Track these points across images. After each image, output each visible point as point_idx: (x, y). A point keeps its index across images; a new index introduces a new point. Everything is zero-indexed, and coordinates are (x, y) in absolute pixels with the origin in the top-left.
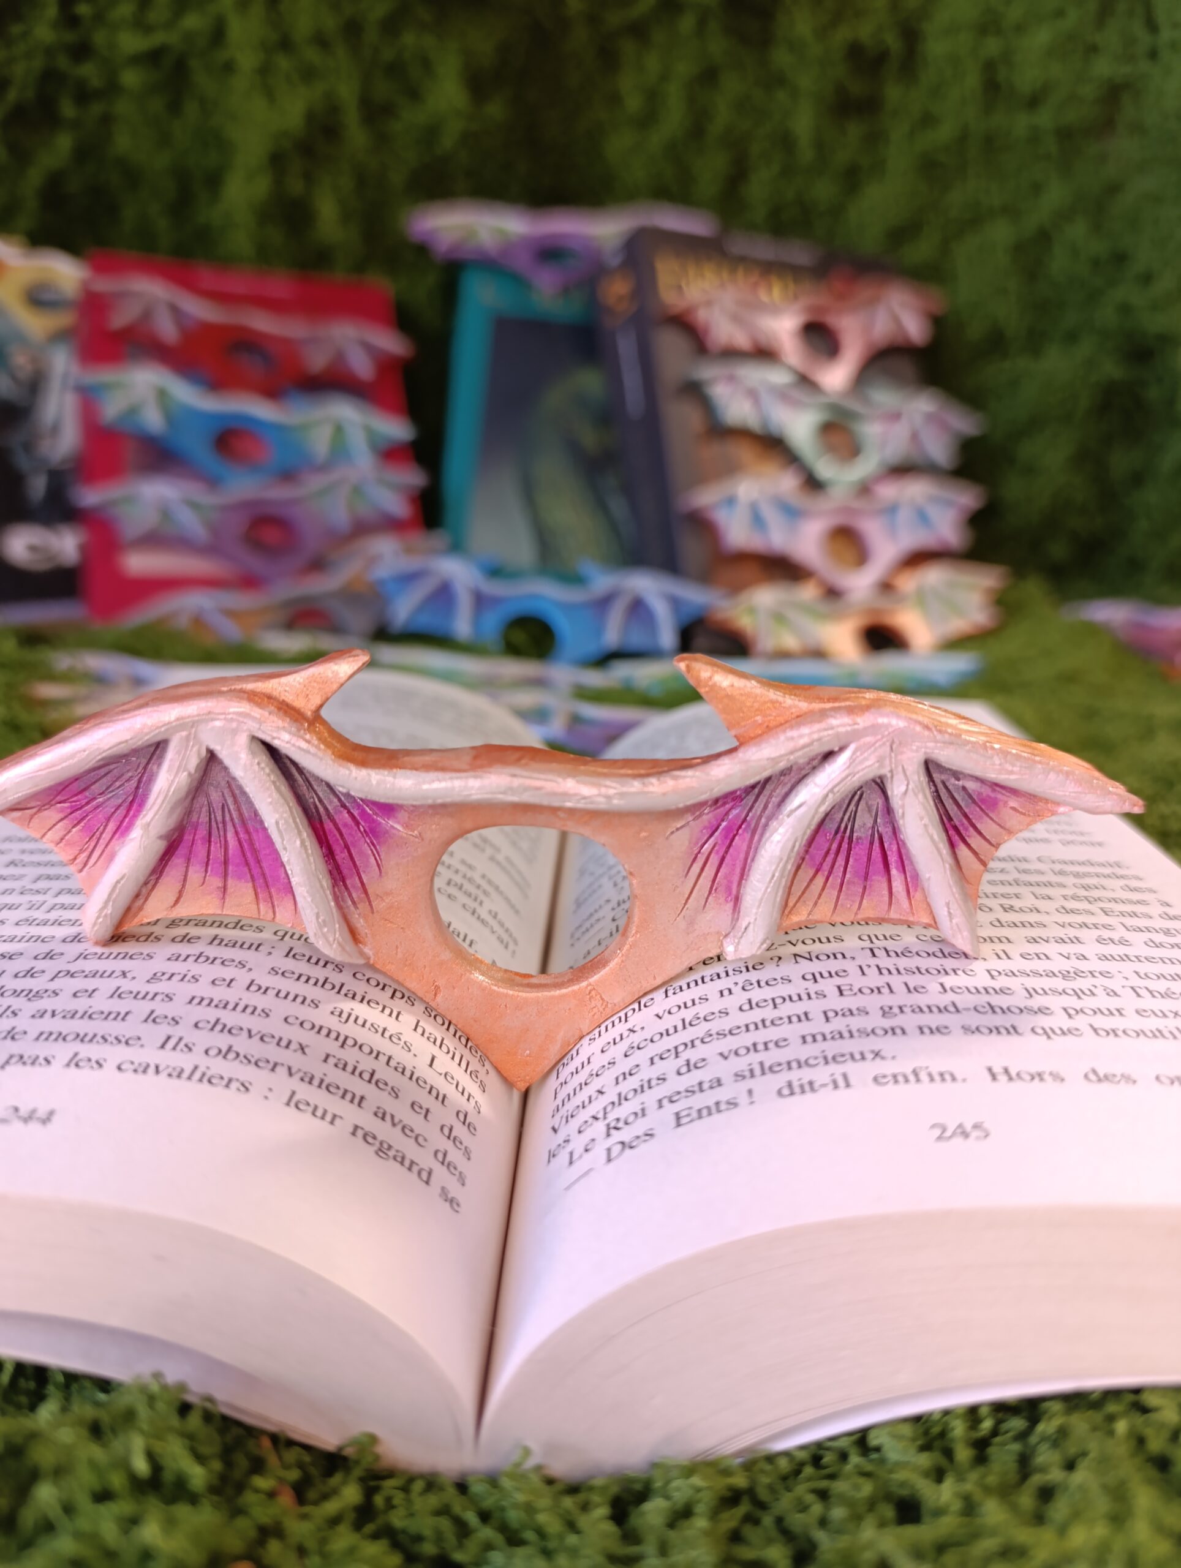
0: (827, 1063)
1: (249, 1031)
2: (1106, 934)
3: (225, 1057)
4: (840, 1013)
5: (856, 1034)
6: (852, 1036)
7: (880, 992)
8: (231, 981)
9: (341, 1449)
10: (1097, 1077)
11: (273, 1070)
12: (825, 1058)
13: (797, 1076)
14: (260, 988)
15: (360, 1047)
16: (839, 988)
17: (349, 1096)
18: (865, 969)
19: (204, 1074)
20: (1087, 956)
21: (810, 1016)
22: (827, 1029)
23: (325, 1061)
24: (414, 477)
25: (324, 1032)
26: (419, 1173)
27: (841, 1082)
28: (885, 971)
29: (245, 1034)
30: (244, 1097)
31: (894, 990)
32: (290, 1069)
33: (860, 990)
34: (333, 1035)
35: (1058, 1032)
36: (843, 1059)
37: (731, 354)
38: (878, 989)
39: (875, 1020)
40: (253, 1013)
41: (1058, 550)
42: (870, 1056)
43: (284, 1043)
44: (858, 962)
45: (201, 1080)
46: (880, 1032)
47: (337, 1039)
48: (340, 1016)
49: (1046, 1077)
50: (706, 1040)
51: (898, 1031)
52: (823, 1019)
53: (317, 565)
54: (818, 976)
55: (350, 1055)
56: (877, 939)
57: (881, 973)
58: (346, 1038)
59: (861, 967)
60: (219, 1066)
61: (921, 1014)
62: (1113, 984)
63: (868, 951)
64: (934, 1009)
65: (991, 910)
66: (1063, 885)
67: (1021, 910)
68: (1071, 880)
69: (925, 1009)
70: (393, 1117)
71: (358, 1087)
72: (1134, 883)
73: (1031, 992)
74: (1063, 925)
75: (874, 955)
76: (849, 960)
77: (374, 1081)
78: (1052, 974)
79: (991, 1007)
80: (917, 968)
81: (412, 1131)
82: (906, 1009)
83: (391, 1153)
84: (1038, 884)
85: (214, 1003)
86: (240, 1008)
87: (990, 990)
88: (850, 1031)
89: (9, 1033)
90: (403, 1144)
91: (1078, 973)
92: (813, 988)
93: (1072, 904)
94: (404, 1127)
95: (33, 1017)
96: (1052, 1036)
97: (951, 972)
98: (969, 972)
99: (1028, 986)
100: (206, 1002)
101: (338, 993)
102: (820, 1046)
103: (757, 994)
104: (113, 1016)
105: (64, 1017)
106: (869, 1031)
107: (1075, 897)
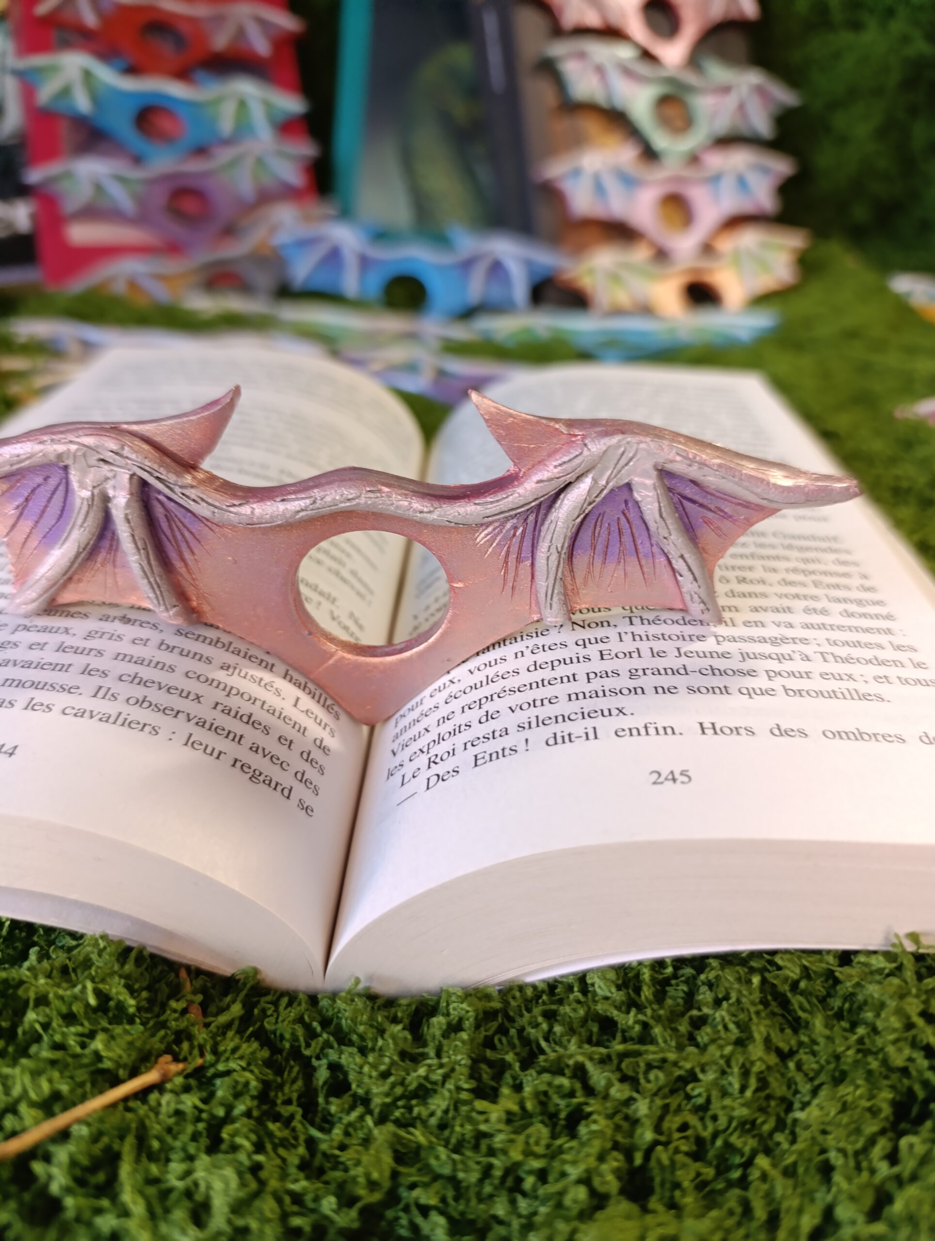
0: (584, 718)
1: (160, 684)
2: (812, 604)
3: (141, 706)
4: (599, 674)
5: (607, 693)
6: (604, 695)
7: (631, 657)
8: (147, 640)
9: (233, 975)
10: (780, 732)
11: (176, 716)
12: (583, 713)
13: (559, 728)
14: (168, 647)
15: (242, 695)
16: (601, 652)
17: (231, 736)
18: (623, 635)
19: (125, 721)
20: (794, 625)
21: (577, 677)
22: (587, 688)
23: (215, 708)
24: (307, 149)
25: (215, 684)
26: (283, 790)
27: (591, 735)
28: (637, 638)
29: (156, 686)
30: (154, 739)
31: (642, 654)
32: (188, 715)
33: (616, 655)
34: (222, 686)
35: (759, 692)
36: (595, 715)
37: (582, 31)
38: (630, 653)
39: (624, 681)
40: (162, 669)
41: (861, 213)
42: (615, 712)
43: (184, 694)
44: (618, 630)
45: (123, 725)
46: (625, 691)
47: (224, 689)
48: (225, 671)
49: (742, 731)
50: (501, 695)
51: (639, 691)
52: (586, 680)
53: (230, 231)
54: (587, 642)
55: (234, 702)
56: (636, 608)
57: (634, 640)
58: (232, 688)
59: (620, 634)
60: (136, 713)
61: (658, 676)
62: (808, 650)
63: (627, 620)
64: (669, 672)
65: (728, 581)
66: (787, 559)
67: (751, 582)
68: (795, 554)
69: (662, 672)
70: (264, 749)
71: (238, 728)
72: (844, 557)
73: (745, 656)
74: (780, 596)
75: (631, 624)
76: (612, 628)
77: (251, 722)
78: (764, 640)
79: (712, 670)
80: (663, 635)
81: (278, 759)
82: (648, 672)
83: (261, 778)
84: (769, 557)
85: (134, 659)
86: (153, 664)
87: (714, 655)
88: (604, 691)
90: (271, 770)
91: (783, 640)
92: (582, 653)
93: (792, 577)
94: (272, 757)
96: (753, 695)
97: (688, 638)
98: (701, 638)
99: (743, 651)
100: (128, 658)
101: (227, 650)
102: (581, 703)
103: (541, 657)
104: (59, 667)
105: (23, 667)
106: (618, 692)
107: (795, 570)
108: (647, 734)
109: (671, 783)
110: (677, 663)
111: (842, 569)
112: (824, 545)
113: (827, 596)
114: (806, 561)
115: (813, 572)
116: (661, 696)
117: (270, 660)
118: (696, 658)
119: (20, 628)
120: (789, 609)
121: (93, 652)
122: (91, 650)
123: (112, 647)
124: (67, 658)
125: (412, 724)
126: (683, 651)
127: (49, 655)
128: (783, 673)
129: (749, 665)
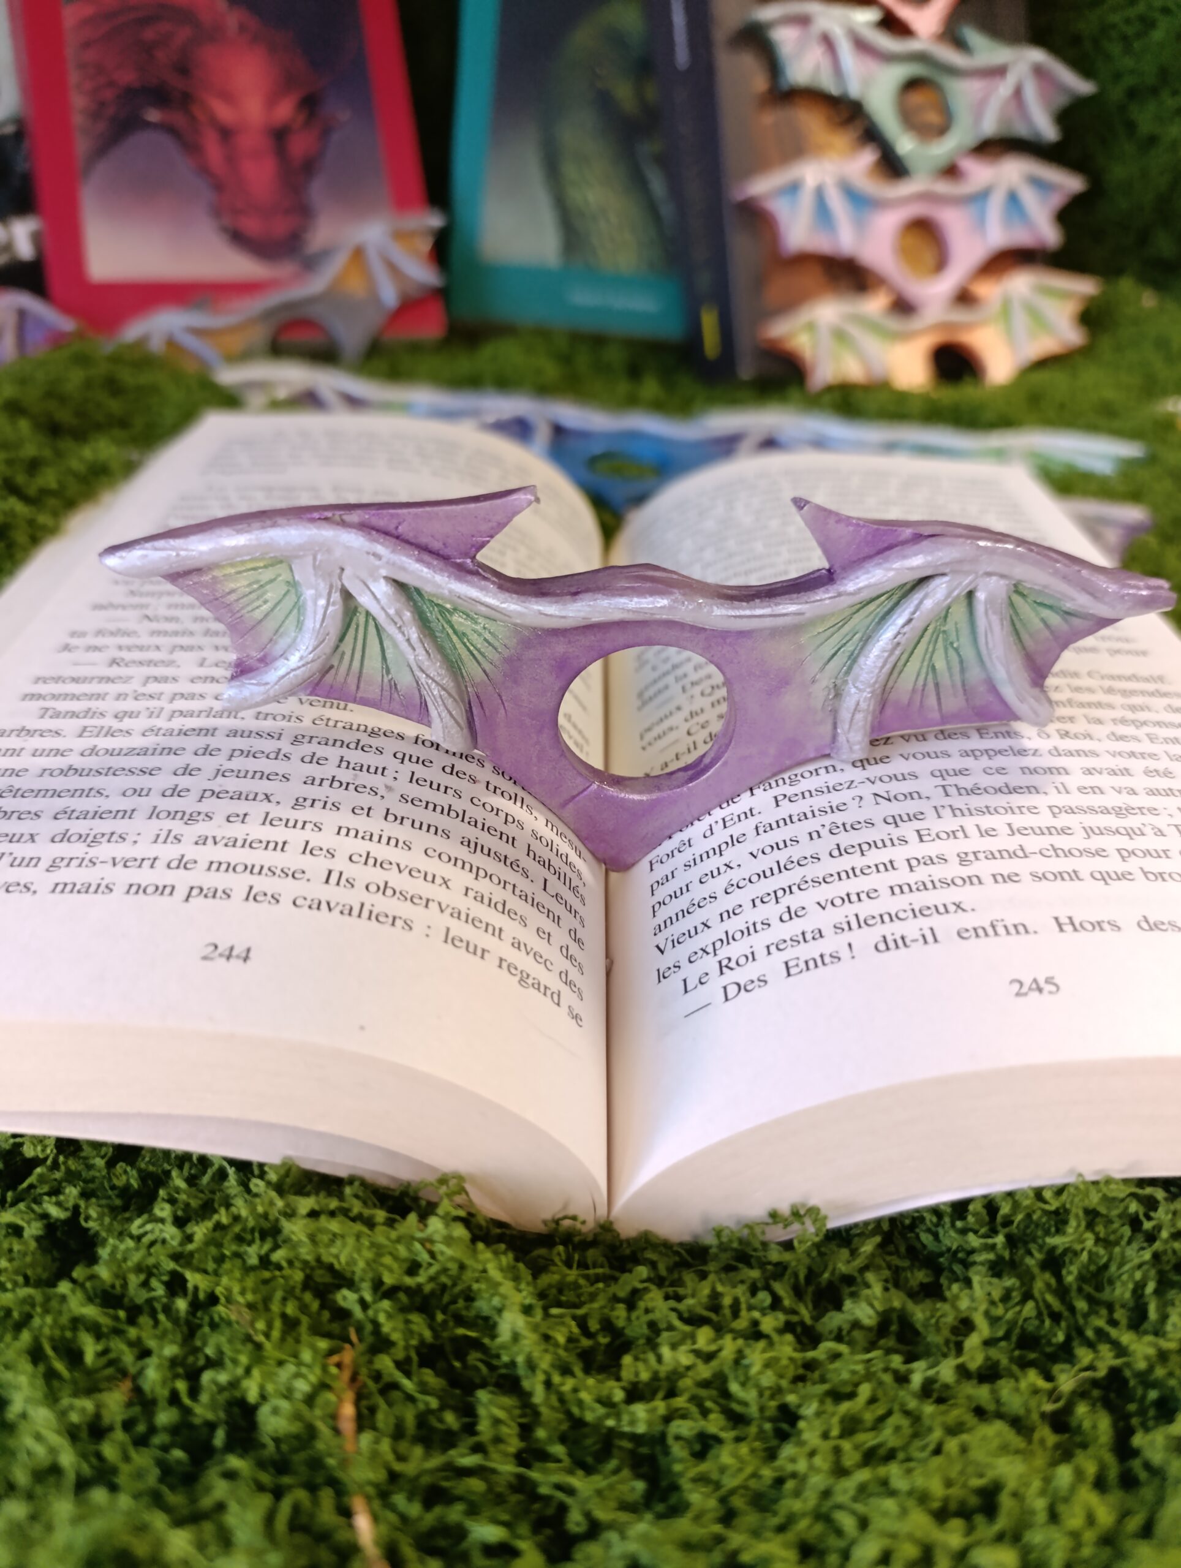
0: (915, 916)
1: (398, 865)
2: (1152, 764)
3: (384, 893)
4: (922, 861)
5: (938, 884)
6: (935, 887)
7: (955, 837)
8: (369, 809)
10: (1148, 925)
11: (426, 906)
12: (913, 911)
13: (888, 930)
14: (396, 818)
15: (490, 877)
16: (918, 831)
17: (490, 929)
18: (940, 809)
19: (370, 912)
20: (1137, 791)
21: (895, 865)
22: (911, 878)
23: (466, 894)
25: (459, 864)
26: (552, 995)
27: (929, 937)
28: (958, 812)
29: (395, 868)
30: (408, 935)
31: (969, 834)
32: (440, 904)
33: (938, 836)
34: (467, 866)
35: (1114, 876)
36: (929, 912)
38: (953, 832)
39: (953, 870)
40: (396, 845)
42: (952, 908)
43: (429, 878)
44: (933, 802)
45: (369, 917)
46: (958, 882)
47: (471, 871)
48: (469, 846)
49: (1105, 926)
50: (802, 887)
51: (975, 880)
52: (908, 869)
54: (898, 819)
55: (482, 886)
56: (948, 774)
57: (955, 816)
58: (478, 869)
60: (381, 903)
61: (993, 861)
62: (1162, 821)
63: (941, 789)
64: (1005, 854)
65: (1049, 736)
66: (1111, 706)
67: (1076, 736)
68: (1118, 699)
69: (997, 855)
70: (525, 946)
71: (496, 919)
73: (1089, 832)
74: (1114, 754)
75: (947, 795)
76: (924, 801)
77: (506, 912)
78: (1106, 811)
79: (1055, 850)
80: (987, 807)
81: (541, 957)
82: (981, 856)
83: (530, 981)
84: (1090, 705)
85: (360, 835)
86: (384, 840)
87: (1053, 831)
88: (932, 881)
89: (180, 861)
90: (537, 971)
91: (1129, 810)
92: (896, 833)
93: (1122, 730)
94: (535, 954)
95: (196, 843)
96: (1109, 881)
97: (1017, 810)
98: (1033, 810)
99: (1086, 825)
100: (352, 833)
101: (463, 821)
102: (908, 897)
103: (845, 839)
104: (272, 845)
105: (226, 845)
106: (949, 882)
107: (1123, 721)
108: (996, 934)
109: (1036, 993)
110: (1012, 843)
112: (1152, 687)
113: (1167, 753)
114: (1134, 708)
115: (1145, 723)
116: (1002, 886)
117: (510, 832)
118: (1033, 836)
119: (208, 794)
120: (1126, 772)
121: (308, 826)
122: (305, 823)
123: (330, 819)
124: (278, 834)
125: (680, 915)
126: (1015, 827)
127: (256, 830)
128: (1137, 852)
129: (1096, 842)
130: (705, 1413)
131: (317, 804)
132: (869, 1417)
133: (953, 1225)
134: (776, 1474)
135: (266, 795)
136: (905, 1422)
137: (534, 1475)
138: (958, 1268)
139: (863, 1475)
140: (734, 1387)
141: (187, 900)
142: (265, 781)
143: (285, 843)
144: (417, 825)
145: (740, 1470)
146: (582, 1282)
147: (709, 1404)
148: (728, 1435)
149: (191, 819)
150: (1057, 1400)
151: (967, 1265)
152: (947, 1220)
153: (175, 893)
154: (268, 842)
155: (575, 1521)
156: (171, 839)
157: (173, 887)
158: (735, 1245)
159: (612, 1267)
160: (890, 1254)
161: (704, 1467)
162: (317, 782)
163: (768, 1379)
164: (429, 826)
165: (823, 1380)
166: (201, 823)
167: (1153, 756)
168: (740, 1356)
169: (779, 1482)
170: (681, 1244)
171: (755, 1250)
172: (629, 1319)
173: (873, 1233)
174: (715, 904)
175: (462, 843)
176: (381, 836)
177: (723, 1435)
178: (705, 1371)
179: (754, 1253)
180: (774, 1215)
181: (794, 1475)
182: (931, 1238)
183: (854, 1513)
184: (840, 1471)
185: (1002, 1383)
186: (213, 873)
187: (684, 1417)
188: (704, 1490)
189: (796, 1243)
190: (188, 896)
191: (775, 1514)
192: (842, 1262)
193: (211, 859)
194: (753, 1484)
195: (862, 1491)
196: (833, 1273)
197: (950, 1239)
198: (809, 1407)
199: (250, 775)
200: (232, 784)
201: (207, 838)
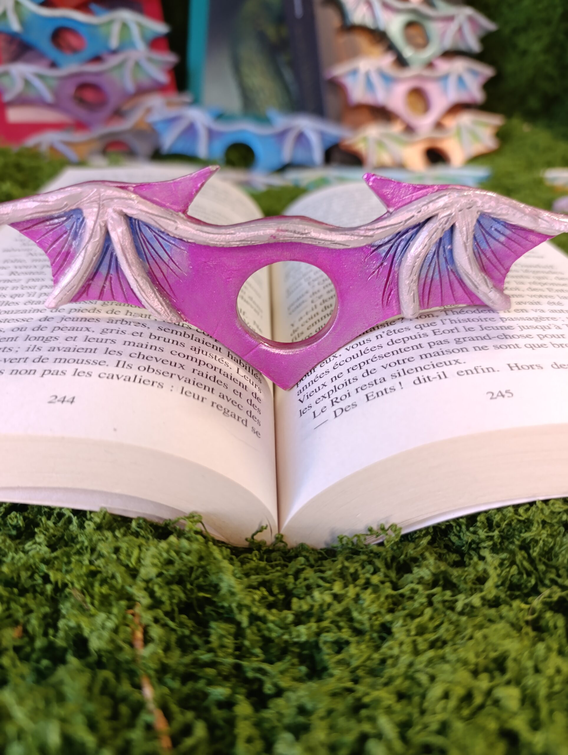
0: (434, 367)
1: (156, 358)
2: (551, 300)
3: (148, 371)
4: (436, 343)
5: (445, 353)
6: (443, 354)
7: (453, 332)
8: (141, 333)
10: (557, 366)
11: (171, 376)
12: (433, 365)
13: (420, 374)
14: (155, 337)
15: (207, 365)
16: (433, 331)
17: (207, 389)
18: (444, 321)
19: (140, 380)
20: (544, 311)
21: (422, 346)
22: (431, 351)
23: (193, 372)
24: (170, 58)
25: (190, 358)
26: (242, 421)
27: (442, 376)
28: (453, 322)
29: (154, 359)
30: (160, 390)
31: (459, 330)
32: (179, 376)
33: (444, 332)
34: (194, 360)
35: (537, 346)
36: (441, 365)
38: (452, 330)
39: (453, 345)
40: (155, 349)
42: (453, 362)
43: (173, 364)
44: (440, 318)
45: (140, 382)
46: (456, 351)
47: (196, 361)
48: (195, 350)
49: (535, 367)
50: (374, 360)
51: (465, 350)
52: (429, 347)
53: (118, 114)
54: (422, 326)
55: (203, 369)
57: (452, 323)
58: (200, 361)
59: (442, 320)
60: (146, 375)
61: (474, 341)
62: (559, 323)
63: (444, 312)
64: (479, 338)
66: (528, 277)
68: (531, 274)
69: (475, 339)
70: (227, 397)
71: (210, 384)
72: (560, 276)
73: (522, 328)
74: (531, 296)
75: (447, 314)
76: (435, 317)
77: (216, 381)
78: (530, 319)
79: (505, 336)
80: (468, 319)
81: (236, 403)
82: (467, 339)
83: (229, 413)
84: (517, 277)
85: (136, 345)
86: (149, 347)
87: (503, 328)
88: (442, 352)
89: (40, 359)
90: (234, 409)
91: (541, 319)
92: (421, 332)
93: (534, 286)
94: (232, 402)
95: (49, 351)
96: (534, 348)
97: (484, 320)
98: (491, 319)
99: (520, 325)
100: (132, 344)
101: (192, 339)
102: (430, 359)
103: (395, 337)
104: (89, 350)
105: (65, 351)
106: (451, 351)
107: (534, 283)
108: (477, 372)
109: (502, 397)
110: (483, 334)
111: (562, 282)
112: (547, 270)
113: (558, 296)
114: (539, 278)
115: (545, 284)
116: (477, 351)
117: (219, 345)
118: (493, 330)
119: (56, 329)
120: (538, 303)
121: (109, 341)
122: (107, 340)
123: (120, 338)
124: (93, 345)
125: (311, 383)
126: (483, 327)
127: (80, 344)
128: (548, 336)
129: (525, 332)
130: (340, 628)
131: (114, 331)
132: (431, 625)
133: (468, 530)
134: (381, 657)
135: (87, 328)
136: (452, 627)
137: (245, 663)
138: (472, 553)
139: (431, 653)
140: (355, 614)
141: (42, 376)
142: (87, 322)
143: (96, 349)
144: (167, 340)
145: (361, 656)
146: (268, 567)
147: (342, 624)
148: (353, 639)
149: (46, 340)
150: (533, 613)
151: (477, 549)
152: (464, 527)
153: (36, 373)
154: (87, 349)
155: (268, 688)
156: (36, 349)
157: (35, 371)
158: (350, 546)
159: (285, 561)
160: (436, 547)
161: (340, 657)
162: (114, 322)
163: (374, 609)
164: (173, 341)
165: (404, 609)
166: (52, 341)
167: (551, 297)
168: (357, 598)
169: (383, 661)
170: (321, 549)
171: (362, 548)
172: (295, 584)
173: (425, 535)
174: (329, 375)
175: (191, 349)
176: (147, 346)
177: (351, 639)
178: (338, 608)
179: (361, 550)
180: (370, 530)
181: (391, 657)
182: (457, 538)
183: (427, 673)
184: (416, 652)
185: (502, 606)
186: (57, 364)
187: (328, 632)
188: (341, 668)
189: (385, 542)
190: (43, 374)
191: (382, 677)
192: (411, 550)
193: (56, 357)
194: (368, 663)
195: (430, 662)
196: (406, 556)
197: (468, 537)
198: (397, 623)
199: (79, 320)
200: (70, 324)
201: (55, 348)
